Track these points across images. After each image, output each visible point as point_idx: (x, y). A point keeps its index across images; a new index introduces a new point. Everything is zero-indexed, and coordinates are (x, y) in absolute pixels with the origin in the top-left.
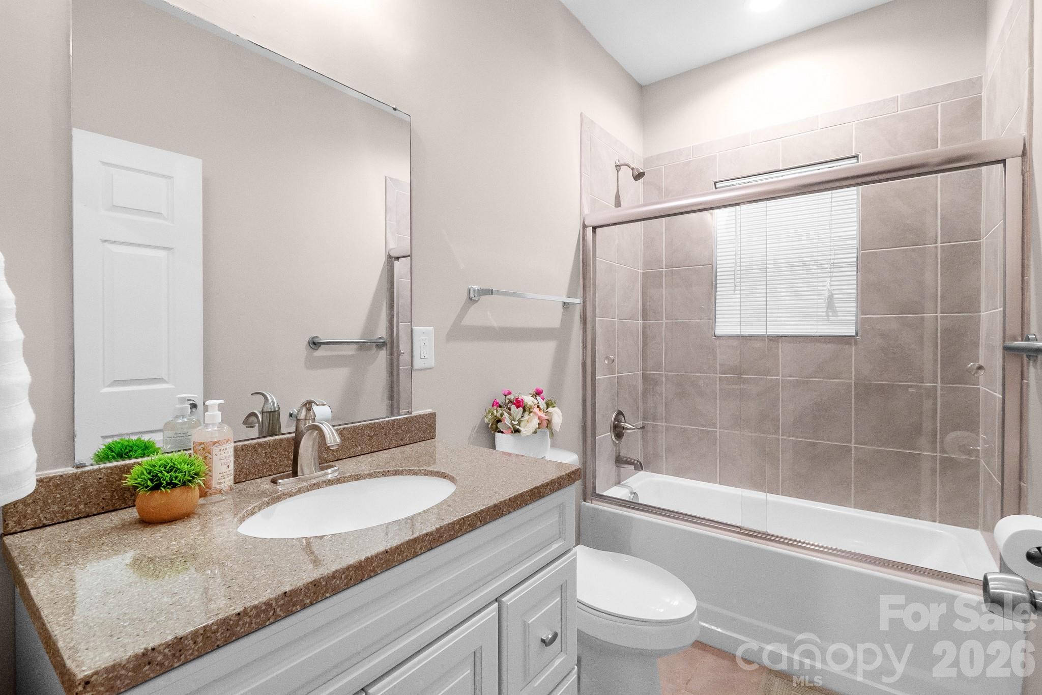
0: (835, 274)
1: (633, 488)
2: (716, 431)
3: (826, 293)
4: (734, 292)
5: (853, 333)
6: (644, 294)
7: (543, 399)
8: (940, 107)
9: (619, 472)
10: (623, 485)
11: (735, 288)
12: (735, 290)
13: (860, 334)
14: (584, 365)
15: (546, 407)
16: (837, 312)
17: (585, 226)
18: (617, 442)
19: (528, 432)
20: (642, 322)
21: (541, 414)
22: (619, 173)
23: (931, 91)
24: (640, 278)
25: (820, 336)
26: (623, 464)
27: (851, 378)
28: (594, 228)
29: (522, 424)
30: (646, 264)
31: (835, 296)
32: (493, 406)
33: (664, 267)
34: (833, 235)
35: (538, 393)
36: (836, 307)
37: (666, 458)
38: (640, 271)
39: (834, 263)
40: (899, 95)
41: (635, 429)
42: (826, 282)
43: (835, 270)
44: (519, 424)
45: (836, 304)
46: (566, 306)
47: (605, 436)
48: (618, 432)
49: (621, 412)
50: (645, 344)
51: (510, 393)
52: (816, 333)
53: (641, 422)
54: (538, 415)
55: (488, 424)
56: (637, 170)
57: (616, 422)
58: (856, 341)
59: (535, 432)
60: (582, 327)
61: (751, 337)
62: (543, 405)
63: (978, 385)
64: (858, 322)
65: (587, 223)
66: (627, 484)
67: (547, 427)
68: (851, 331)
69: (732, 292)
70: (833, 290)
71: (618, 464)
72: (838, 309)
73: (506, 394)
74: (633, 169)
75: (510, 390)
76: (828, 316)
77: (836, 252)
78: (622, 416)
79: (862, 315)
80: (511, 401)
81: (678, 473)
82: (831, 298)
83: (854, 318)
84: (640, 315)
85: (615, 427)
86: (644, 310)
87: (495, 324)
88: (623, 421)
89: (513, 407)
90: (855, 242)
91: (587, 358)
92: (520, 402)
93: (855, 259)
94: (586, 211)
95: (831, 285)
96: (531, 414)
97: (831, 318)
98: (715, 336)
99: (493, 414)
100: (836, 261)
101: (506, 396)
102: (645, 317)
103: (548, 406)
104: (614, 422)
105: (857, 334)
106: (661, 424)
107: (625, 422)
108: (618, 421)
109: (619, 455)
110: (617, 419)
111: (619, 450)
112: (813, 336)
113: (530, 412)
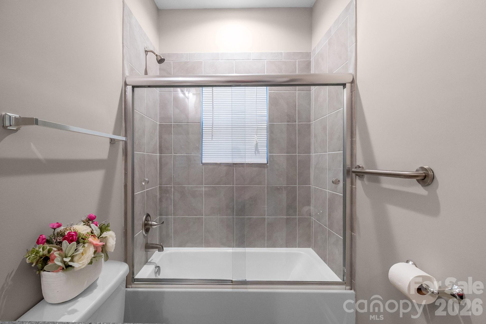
0: (258, 133)
1: (156, 263)
2: (203, 218)
3: (255, 142)
4: (212, 139)
5: (266, 162)
6: (161, 137)
7: (97, 225)
8: (297, 61)
9: (147, 255)
10: (149, 262)
11: (212, 137)
12: (212, 138)
13: (268, 163)
14: (126, 186)
15: (100, 232)
16: (260, 152)
17: (126, 84)
18: (146, 235)
19: (83, 265)
20: (159, 154)
21: (96, 241)
22: (147, 56)
23: (294, 54)
24: (158, 128)
25: (252, 164)
26: (149, 249)
27: (265, 185)
28: (134, 87)
29: (76, 259)
30: (162, 119)
31: (258, 144)
32: (38, 243)
33: (173, 122)
34: (257, 114)
35: (91, 219)
36: (259, 149)
37: (174, 237)
38: (158, 123)
39: (258, 128)
40: (283, 52)
41: (159, 224)
42: (255, 136)
43: (258, 131)
44: (72, 261)
45: (259, 148)
46: (112, 141)
47: (140, 233)
48: (147, 228)
49: (149, 215)
50: (161, 169)
51: (59, 226)
52: (251, 162)
53: (159, 217)
54: (93, 244)
55: (32, 263)
56: (160, 57)
57: (146, 222)
58: (267, 166)
59: (91, 263)
60: (124, 159)
61: (221, 164)
62: (97, 231)
63: (310, 185)
64: (268, 157)
65: (127, 83)
66: (152, 261)
67: (102, 251)
68: (265, 161)
69: (211, 139)
70: (258, 141)
71: (146, 250)
72: (260, 150)
73: (55, 227)
74: (157, 55)
75: (60, 222)
76: (255, 154)
77: (259, 122)
78: (149, 217)
79: (270, 153)
80: (61, 234)
81: (181, 245)
82: (257, 144)
83: (266, 155)
84: (158, 151)
85: (146, 225)
86: (160, 147)
87: (40, 156)
88: (150, 220)
89: (65, 243)
90: (266, 118)
91: (128, 181)
92: (72, 236)
93: (266, 127)
94: (127, 73)
95: (257, 139)
96: (86, 245)
97: (257, 155)
98: (202, 163)
99: (38, 252)
100: (259, 127)
101: (55, 229)
102: (161, 152)
103: (102, 230)
104: (145, 221)
105: (267, 163)
106: (171, 217)
107: (151, 221)
108: (147, 221)
109: (147, 243)
110: (146, 220)
111: (147, 240)
112: (249, 164)
113: (84, 243)
